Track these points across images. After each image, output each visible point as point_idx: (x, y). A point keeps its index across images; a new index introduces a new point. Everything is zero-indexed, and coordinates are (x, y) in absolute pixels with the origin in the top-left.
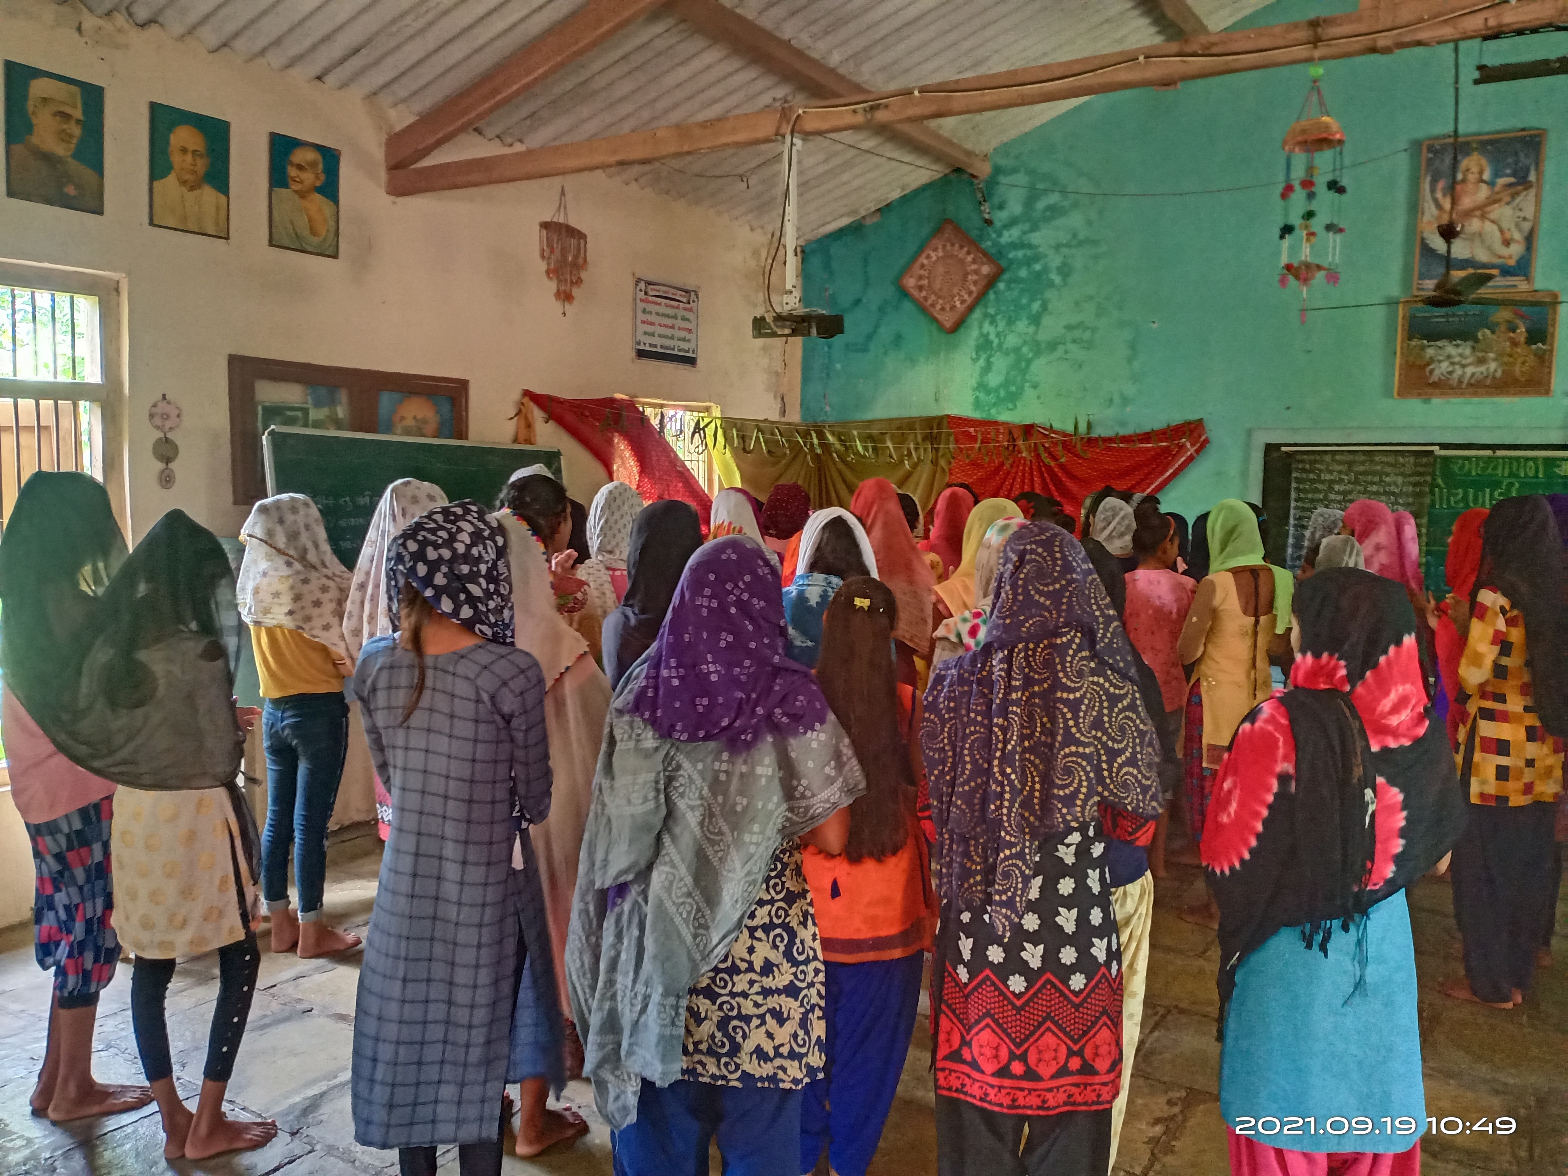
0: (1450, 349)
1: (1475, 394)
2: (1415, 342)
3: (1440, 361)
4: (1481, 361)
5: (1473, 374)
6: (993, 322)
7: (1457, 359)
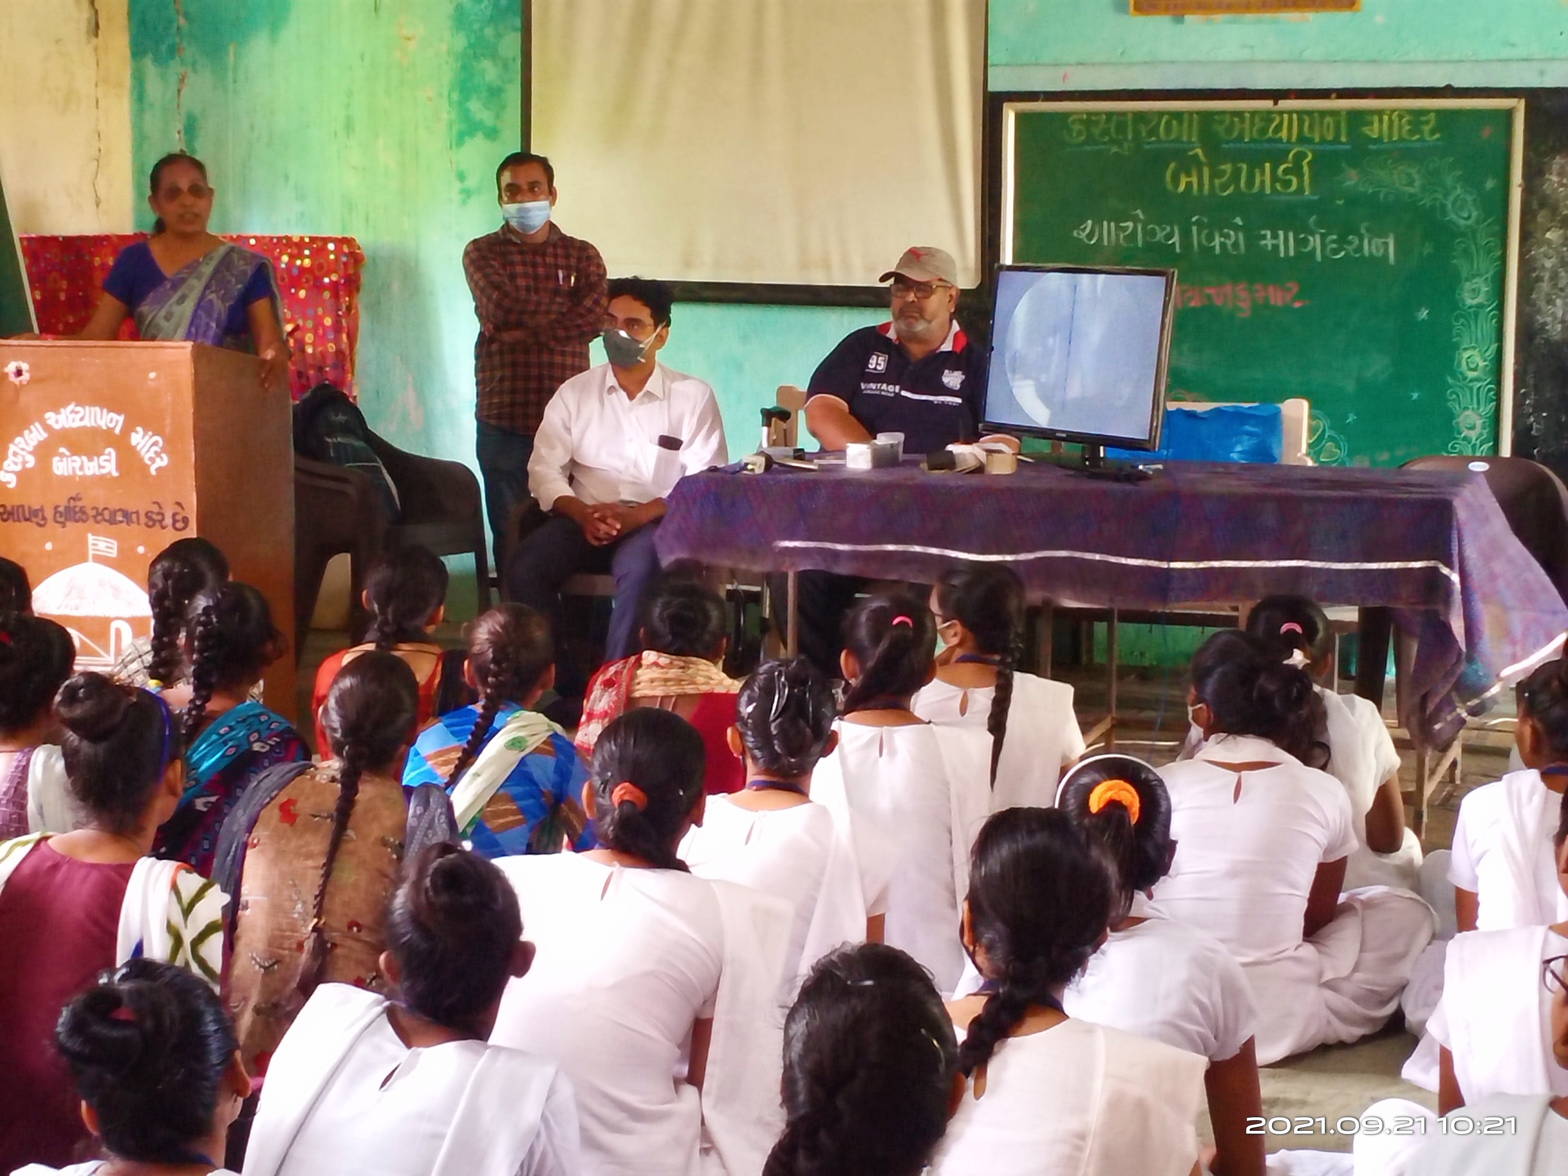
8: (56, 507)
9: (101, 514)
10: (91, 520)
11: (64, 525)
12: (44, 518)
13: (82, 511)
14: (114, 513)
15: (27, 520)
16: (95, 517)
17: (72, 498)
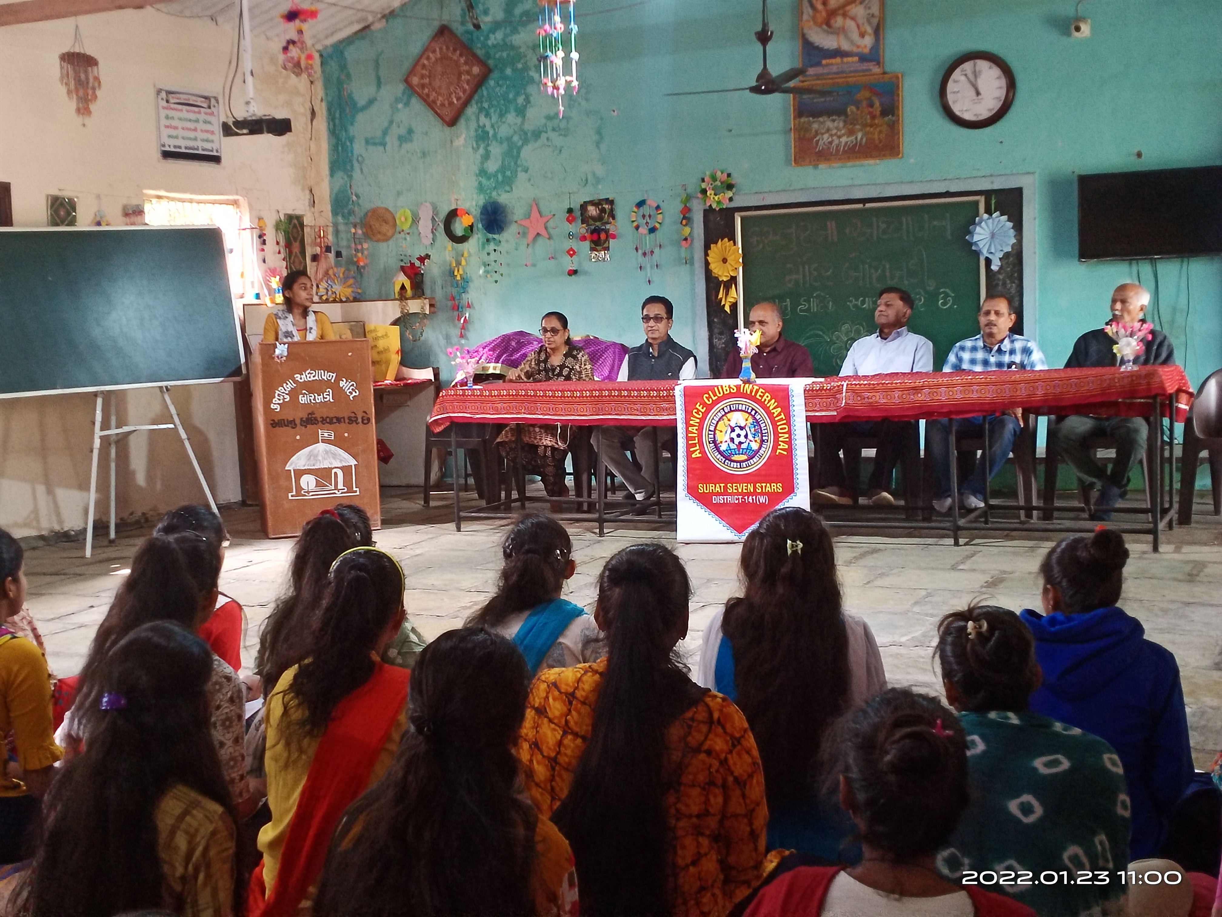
0: (829, 124)
1: (849, 159)
2: (803, 120)
3: (823, 134)
4: (851, 133)
5: (846, 143)
6: (487, 115)
7: (834, 132)
8: (301, 419)
9: (326, 420)
10: (320, 424)
11: (306, 427)
12: (296, 425)
13: (316, 419)
14: (331, 419)
15: (286, 426)
16: (322, 422)
17: (310, 414)
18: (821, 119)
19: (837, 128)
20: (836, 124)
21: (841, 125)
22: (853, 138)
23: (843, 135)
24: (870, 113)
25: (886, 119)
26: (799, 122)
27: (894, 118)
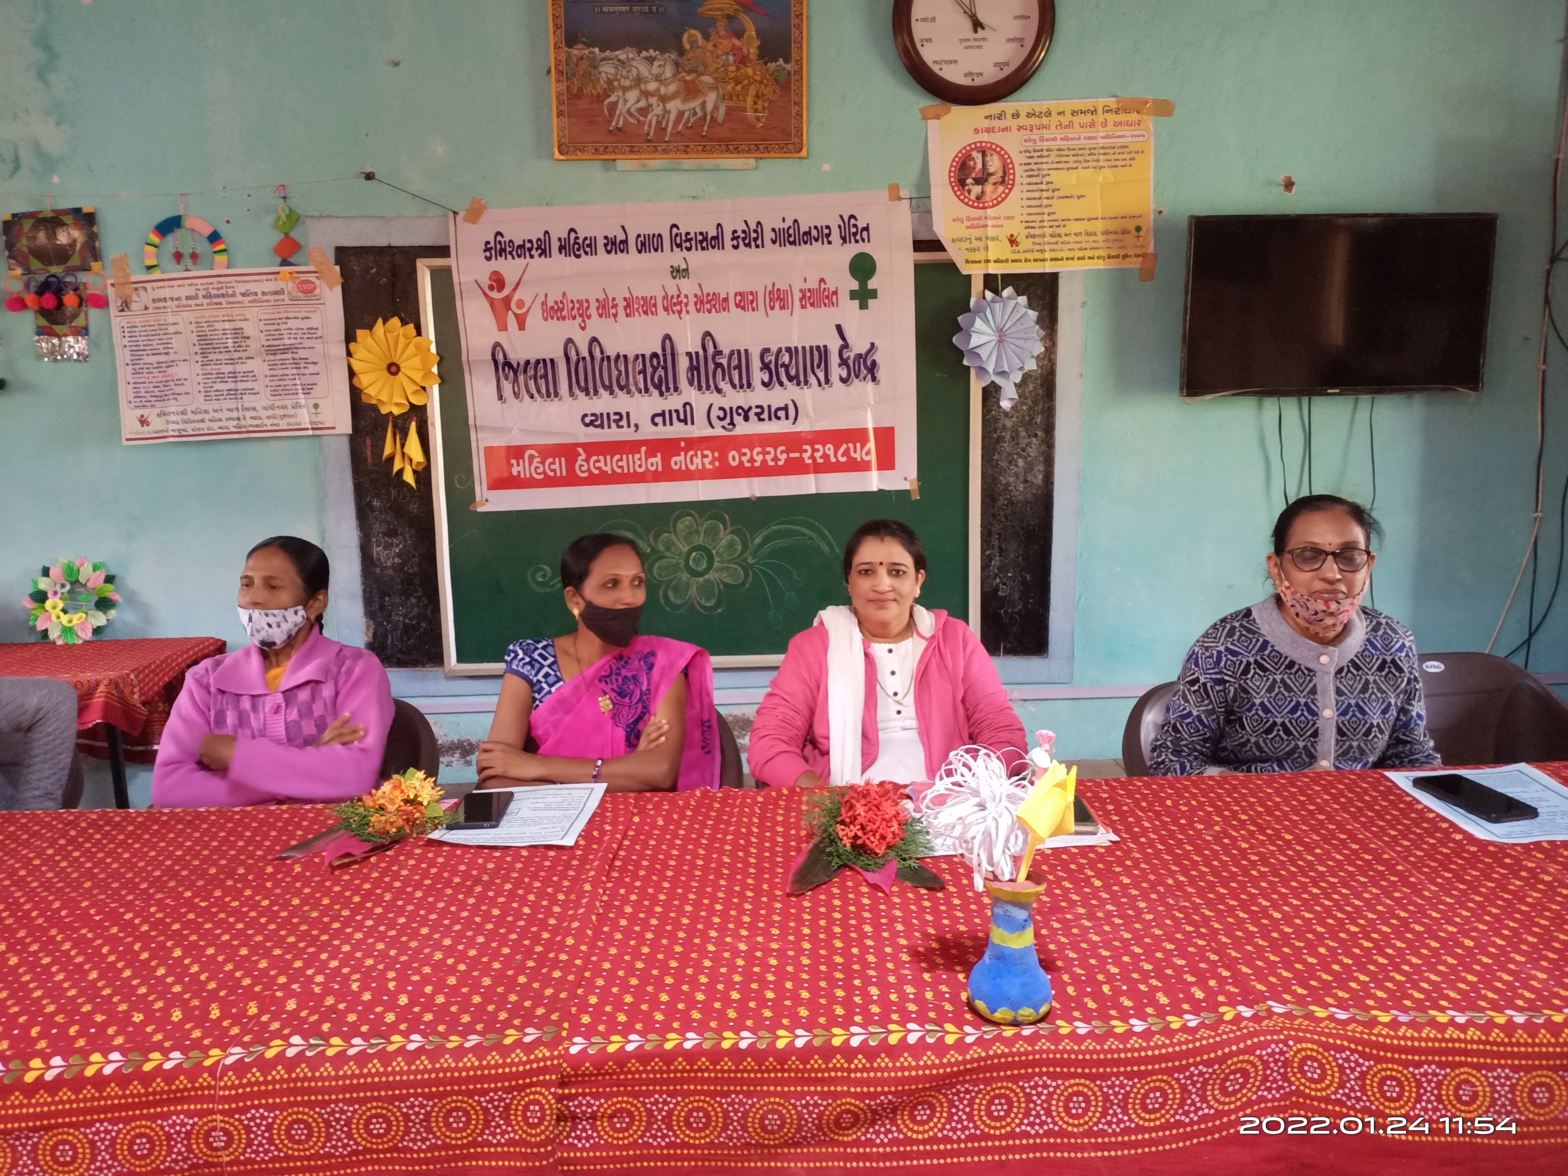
0: (641, 67)
1: (687, 151)
2: (577, 51)
3: (625, 89)
18: (621, 55)
19: (658, 78)
20: (655, 69)
21: (669, 72)
22: (695, 104)
23: (674, 96)
24: (736, 51)
25: (772, 66)
26: (569, 57)
27: (788, 67)
